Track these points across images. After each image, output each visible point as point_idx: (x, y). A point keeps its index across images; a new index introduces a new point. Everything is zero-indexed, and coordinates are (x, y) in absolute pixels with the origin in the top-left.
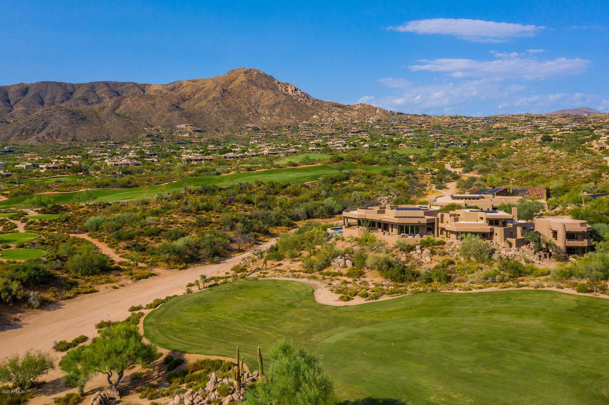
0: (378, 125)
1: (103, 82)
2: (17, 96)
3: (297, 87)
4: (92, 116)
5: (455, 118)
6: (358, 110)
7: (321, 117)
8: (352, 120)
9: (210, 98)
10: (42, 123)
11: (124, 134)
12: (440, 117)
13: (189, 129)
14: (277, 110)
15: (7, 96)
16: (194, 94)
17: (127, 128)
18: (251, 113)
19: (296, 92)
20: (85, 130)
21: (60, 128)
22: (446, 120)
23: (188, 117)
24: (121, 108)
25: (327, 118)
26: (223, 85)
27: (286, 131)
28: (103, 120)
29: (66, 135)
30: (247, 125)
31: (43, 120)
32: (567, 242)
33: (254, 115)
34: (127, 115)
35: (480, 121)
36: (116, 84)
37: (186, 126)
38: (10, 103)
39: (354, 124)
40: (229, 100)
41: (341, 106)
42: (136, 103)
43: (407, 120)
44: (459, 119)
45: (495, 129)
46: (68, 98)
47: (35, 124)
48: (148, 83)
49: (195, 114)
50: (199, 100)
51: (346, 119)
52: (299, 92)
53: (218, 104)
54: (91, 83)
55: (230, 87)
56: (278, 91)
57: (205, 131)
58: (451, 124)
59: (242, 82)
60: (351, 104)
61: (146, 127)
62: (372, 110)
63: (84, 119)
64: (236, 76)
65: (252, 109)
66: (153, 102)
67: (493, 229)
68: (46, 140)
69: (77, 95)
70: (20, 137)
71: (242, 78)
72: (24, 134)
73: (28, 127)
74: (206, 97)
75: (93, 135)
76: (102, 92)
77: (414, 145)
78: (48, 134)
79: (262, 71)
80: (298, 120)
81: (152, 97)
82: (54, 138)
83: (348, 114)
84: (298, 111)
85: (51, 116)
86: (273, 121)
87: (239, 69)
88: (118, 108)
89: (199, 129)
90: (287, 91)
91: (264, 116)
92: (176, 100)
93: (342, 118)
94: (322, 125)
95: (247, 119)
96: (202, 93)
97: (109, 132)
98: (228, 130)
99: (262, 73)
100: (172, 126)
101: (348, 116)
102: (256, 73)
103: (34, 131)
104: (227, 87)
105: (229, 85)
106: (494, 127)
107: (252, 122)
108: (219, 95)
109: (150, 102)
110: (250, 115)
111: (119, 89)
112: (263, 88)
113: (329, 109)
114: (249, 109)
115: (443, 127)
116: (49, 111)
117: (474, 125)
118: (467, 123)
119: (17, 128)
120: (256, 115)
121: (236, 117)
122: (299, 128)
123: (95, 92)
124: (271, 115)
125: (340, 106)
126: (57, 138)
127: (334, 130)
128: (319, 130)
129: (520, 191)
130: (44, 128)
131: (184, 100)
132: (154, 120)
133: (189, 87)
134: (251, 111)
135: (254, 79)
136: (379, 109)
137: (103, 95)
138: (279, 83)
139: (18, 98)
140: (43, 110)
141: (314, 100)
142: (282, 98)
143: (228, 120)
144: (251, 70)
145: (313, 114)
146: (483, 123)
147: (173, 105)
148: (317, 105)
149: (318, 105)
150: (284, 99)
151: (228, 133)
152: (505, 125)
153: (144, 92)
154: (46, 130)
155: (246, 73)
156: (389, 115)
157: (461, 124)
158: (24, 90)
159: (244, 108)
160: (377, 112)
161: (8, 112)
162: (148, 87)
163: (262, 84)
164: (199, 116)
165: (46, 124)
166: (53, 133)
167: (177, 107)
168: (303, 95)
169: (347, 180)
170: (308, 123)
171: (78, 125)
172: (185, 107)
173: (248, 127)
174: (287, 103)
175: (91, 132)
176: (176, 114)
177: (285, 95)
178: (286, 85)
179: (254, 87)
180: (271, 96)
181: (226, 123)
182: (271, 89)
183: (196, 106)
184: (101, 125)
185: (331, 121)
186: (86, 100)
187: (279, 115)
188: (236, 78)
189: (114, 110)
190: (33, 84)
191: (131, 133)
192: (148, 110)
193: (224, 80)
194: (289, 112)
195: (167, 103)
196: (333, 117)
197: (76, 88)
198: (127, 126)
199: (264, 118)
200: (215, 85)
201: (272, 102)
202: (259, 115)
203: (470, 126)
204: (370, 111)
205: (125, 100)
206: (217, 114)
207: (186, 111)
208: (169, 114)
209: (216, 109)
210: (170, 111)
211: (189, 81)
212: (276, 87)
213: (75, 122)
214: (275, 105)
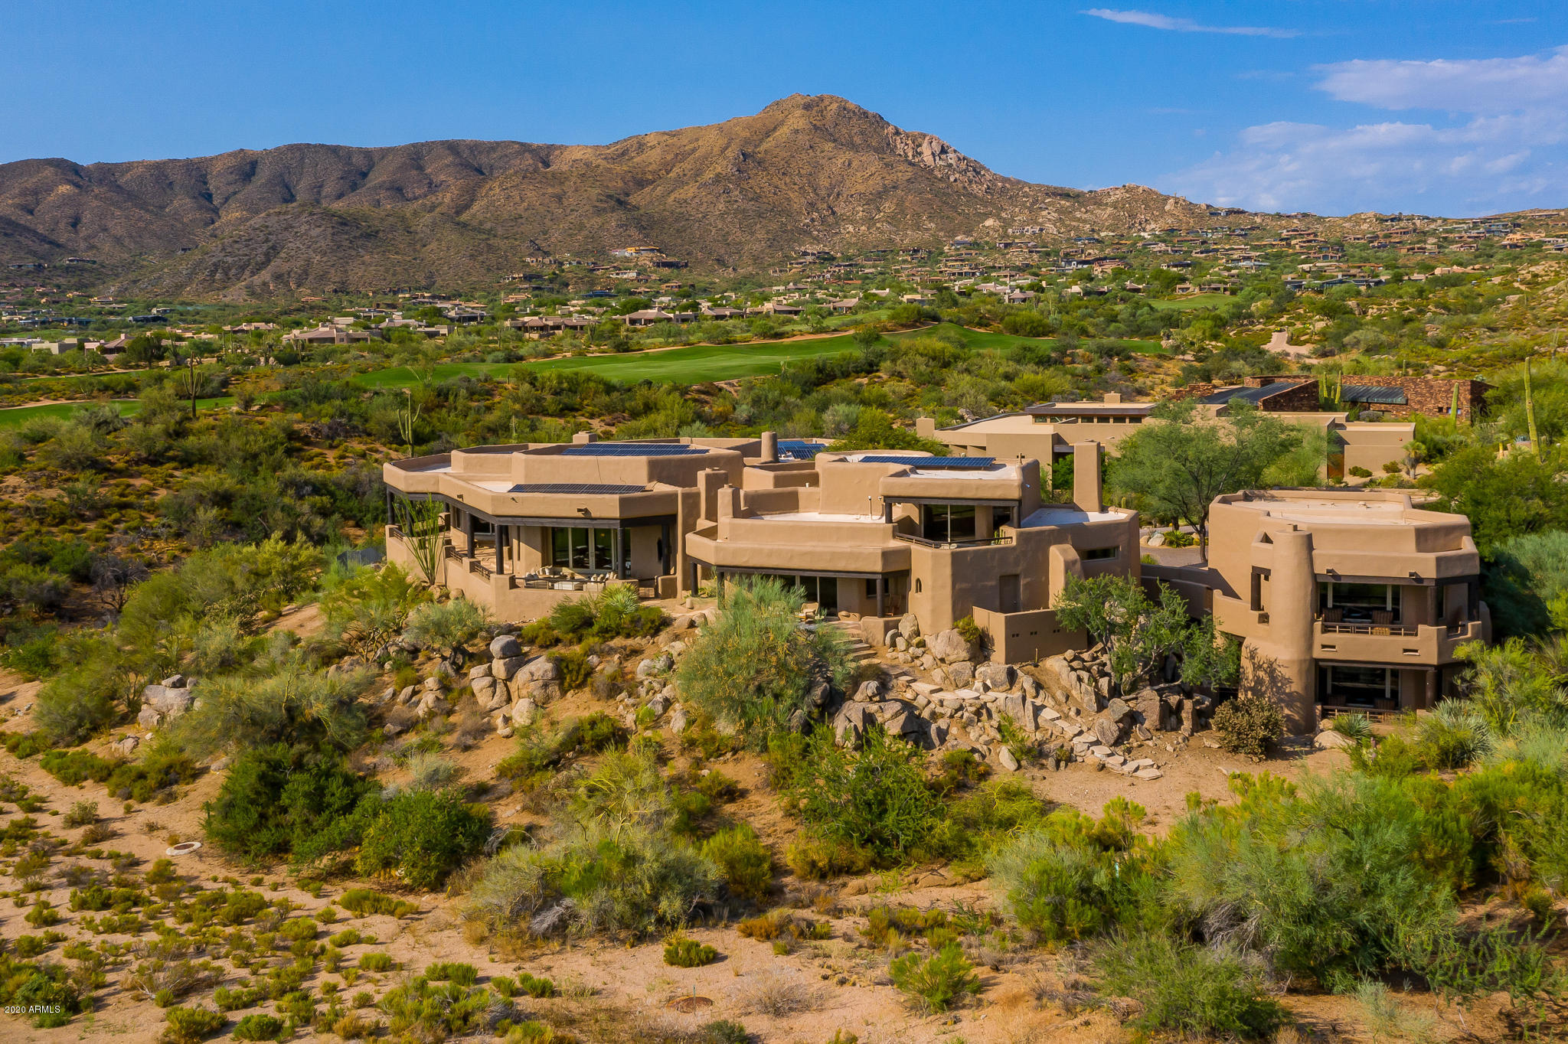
0: (1164, 241)
1: (443, 143)
2: (229, 184)
3: (946, 143)
4: (393, 228)
5: (1392, 220)
6: (1115, 206)
7: (1007, 223)
8: (1093, 230)
9: (709, 175)
10: (265, 247)
11: (469, 274)
12: (1349, 220)
13: (646, 259)
14: (888, 206)
15: (205, 183)
16: (668, 167)
17: (481, 258)
18: (815, 215)
19: (943, 156)
20: (370, 265)
21: (308, 261)
22: (1365, 227)
23: (646, 227)
24: (476, 207)
25: (1024, 224)
26: (747, 141)
27: (904, 261)
28: (421, 239)
29: (322, 277)
30: (803, 249)
31: (267, 241)
32: (1320, 638)
33: (823, 221)
34: (488, 226)
35: (1465, 226)
36: (475, 147)
37: (637, 252)
38: (211, 202)
39: (1098, 241)
40: (760, 181)
41: (1068, 195)
42: (515, 193)
43: (1252, 229)
44: (1402, 224)
45: (1505, 246)
46: (354, 187)
47: (246, 250)
48: (558, 143)
49: (664, 220)
50: (680, 182)
51: (1076, 229)
52: (952, 158)
53: (727, 191)
54: (413, 145)
55: (762, 148)
56: (895, 155)
57: (686, 265)
58: (1377, 237)
59: (797, 131)
60: (1099, 190)
61: (530, 255)
62: (1154, 201)
63: (371, 235)
64: (781, 117)
65: (820, 206)
66: (557, 190)
67: (906, 554)
68: (270, 293)
69: (377, 177)
70: (210, 284)
71: (797, 120)
72: (218, 276)
73: (229, 259)
74: (698, 173)
75: (389, 277)
76: (439, 169)
77: (1222, 286)
78: (278, 277)
79: (852, 103)
80: (941, 234)
81: (559, 179)
82: (293, 286)
83: (1085, 216)
84: (945, 208)
85: (286, 229)
86: (874, 236)
87: (792, 98)
88: (467, 207)
89: (670, 259)
90: (920, 154)
91: (852, 222)
92: (620, 184)
93: (1066, 226)
94: (1007, 245)
95: (805, 232)
96: (687, 165)
97: (433, 269)
98: (750, 262)
99: (852, 107)
100: (602, 252)
101: (1085, 221)
102: (835, 106)
103: (243, 268)
104: (756, 146)
105: (761, 141)
106: (1506, 242)
107: (817, 240)
108: (731, 169)
109: (550, 190)
110: (813, 220)
111: (484, 160)
112: (852, 146)
113: (1035, 202)
114: (812, 205)
115: (1352, 245)
116: (282, 217)
117: (1445, 238)
118: (1424, 233)
119: (201, 261)
120: (831, 220)
121: (773, 226)
122: (941, 253)
123: (421, 168)
124: (870, 221)
125: (1066, 195)
126: (299, 286)
127: (1035, 256)
128: (995, 260)
129: (1379, 394)
130: (269, 261)
131: (641, 184)
132: (555, 236)
133: (658, 150)
134: (817, 210)
135: (829, 125)
136: (1172, 201)
137: (442, 177)
138: (897, 133)
139: (231, 189)
140: (268, 215)
141: (996, 178)
142: (903, 173)
143: (752, 233)
144: (822, 99)
145: (987, 216)
146: (1474, 233)
147: (610, 197)
148: (1003, 191)
149: (1005, 192)
150: (909, 175)
151: (750, 269)
152: (1536, 237)
153: (547, 165)
154: (275, 264)
155: (807, 107)
156: (1201, 217)
157: (1405, 237)
158: (247, 167)
159: (798, 202)
160: (1167, 208)
161: (207, 224)
162: (557, 152)
163: (851, 137)
164: (677, 226)
165: (272, 252)
166: (289, 273)
167: (620, 202)
168: (963, 166)
169: (869, 372)
170: (970, 239)
171: (354, 253)
172: (643, 203)
173: (805, 254)
174: (917, 185)
175: (387, 271)
176: (613, 220)
177: (911, 164)
178: (917, 140)
179: (829, 146)
180: (873, 169)
181: (747, 242)
182: (876, 150)
183: (670, 200)
184: (415, 250)
185: (1034, 233)
186: (399, 190)
187: (892, 219)
188: (782, 123)
189: (458, 213)
190: (268, 153)
191: (489, 270)
192: (542, 209)
193: (749, 127)
194: (919, 210)
195: (594, 192)
196: (1041, 224)
197: (376, 159)
198: (481, 254)
199: (851, 229)
200: (722, 142)
201: (875, 184)
202: (839, 220)
203: (1432, 240)
204: (1147, 206)
205: (488, 186)
206: (723, 220)
207: (642, 212)
208: (596, 221)
209: (721, 206)
210: (599, 212)
211: (665, 133)
212: (888, 144)
213: (347, 243)
214: (881, 195)
